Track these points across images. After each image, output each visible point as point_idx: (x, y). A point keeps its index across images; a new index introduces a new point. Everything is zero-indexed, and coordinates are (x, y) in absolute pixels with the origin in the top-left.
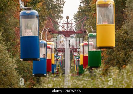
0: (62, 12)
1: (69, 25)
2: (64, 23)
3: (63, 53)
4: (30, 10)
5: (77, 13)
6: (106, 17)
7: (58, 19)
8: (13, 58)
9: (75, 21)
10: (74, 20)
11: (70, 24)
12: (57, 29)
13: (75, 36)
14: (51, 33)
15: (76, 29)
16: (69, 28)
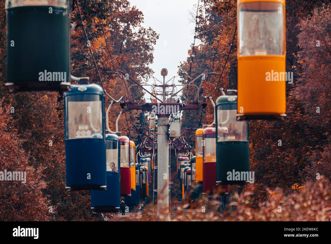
0: (150, 58)
1: (167, 89)
2: (156, 86)
3: (154, 155)
4: (87, 84)
5: (186, 61)
6: (262, 36)
7: (142, 75)
8: (36, 167)
9: (180, 82)
10: (179, 78)
11: (171, 88)
12: (139, 98)
13: (182, 115)
14: (126, 107)
15: (183, 99)
16: (167, 97)
